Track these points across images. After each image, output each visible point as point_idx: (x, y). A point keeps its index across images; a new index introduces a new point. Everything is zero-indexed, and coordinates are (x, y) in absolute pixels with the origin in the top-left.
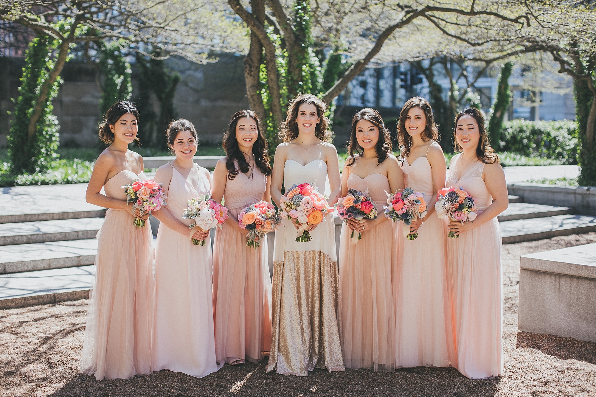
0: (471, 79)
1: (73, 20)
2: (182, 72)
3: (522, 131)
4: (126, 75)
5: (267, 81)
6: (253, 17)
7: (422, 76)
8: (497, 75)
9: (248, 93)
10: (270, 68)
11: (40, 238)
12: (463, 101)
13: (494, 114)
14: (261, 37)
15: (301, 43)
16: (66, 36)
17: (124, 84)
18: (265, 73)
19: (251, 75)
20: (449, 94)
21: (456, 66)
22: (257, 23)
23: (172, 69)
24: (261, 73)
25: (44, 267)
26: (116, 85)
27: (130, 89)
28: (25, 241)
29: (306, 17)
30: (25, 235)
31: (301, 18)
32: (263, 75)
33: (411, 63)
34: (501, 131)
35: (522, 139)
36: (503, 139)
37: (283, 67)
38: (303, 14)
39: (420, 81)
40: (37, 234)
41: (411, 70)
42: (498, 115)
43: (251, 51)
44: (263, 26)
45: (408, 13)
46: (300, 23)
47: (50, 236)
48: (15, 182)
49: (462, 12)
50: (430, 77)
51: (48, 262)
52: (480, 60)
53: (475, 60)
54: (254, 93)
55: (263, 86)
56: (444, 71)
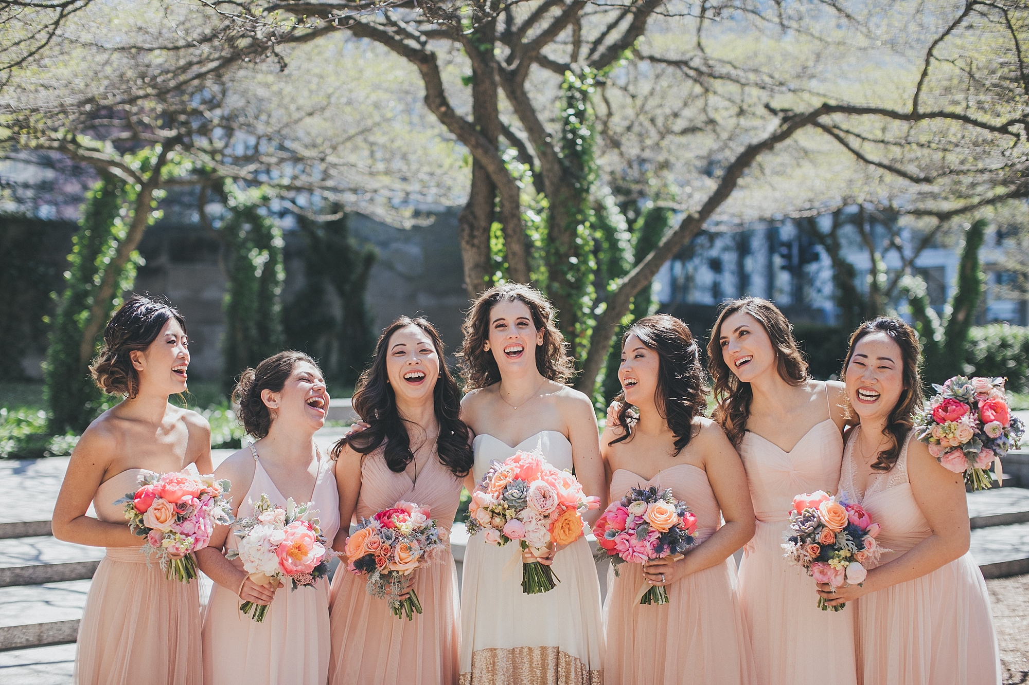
0: (908, 253)
1: (159, 149)
2: (384, 244)
3: (1004, 345)
4: (272, 251)
5: (505, 258)
6: (474, 130)
7: (820, 249)
8: (957, 244)
9: (468, 280)
10: (510, 231)
11: (40, 574)
12: (895, 292)
13: (954, 314)
14: (491, 168)
15: (574, 181)
16: (146, 177)
17: (269, 268)
18: (501, 241)
19: (473, 245)
20: (869, 279)
21: (880, 229)
22: (482, 140)
23: (365, 240)
24: (493, 241)
25: (27, 640)
26: (253, 268)
27: (281, 276)
28: (8, 580)
29: (584, 131)
30: (9, 569)
31: (574, 131)
32: (497, 244)
33: (798, 223)
34: (967, 346)
35: (1004, 361)
36: (970, 362)
37: (537, 229)
38: (578, 125)
39: (816, 258)
40: (35, 567)
41: (799, 237)
42: (961, 316)
43: (473, 195)
44: (497, 148)
45: (785, 120)
46: (573, 143)
47: (61, 569)
48: (45, 450)
49: (894, 115)
50: (833, 250)
51: (37, 630)
52: (929, 213)
53: (918, 213)
54: (480, 281)
55: (498, 266)
56: (858, 239)
